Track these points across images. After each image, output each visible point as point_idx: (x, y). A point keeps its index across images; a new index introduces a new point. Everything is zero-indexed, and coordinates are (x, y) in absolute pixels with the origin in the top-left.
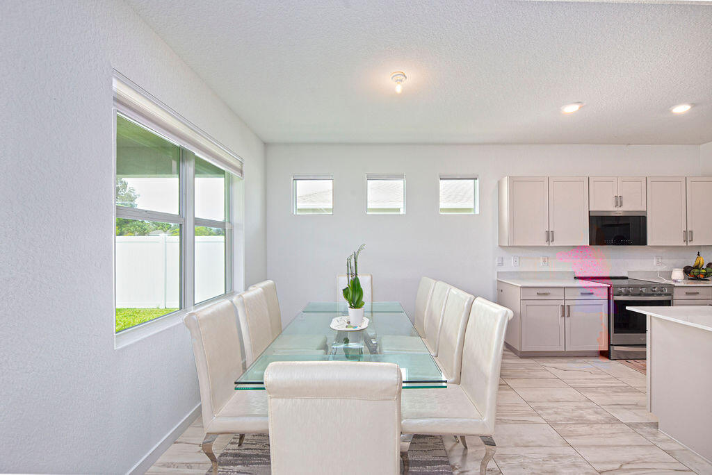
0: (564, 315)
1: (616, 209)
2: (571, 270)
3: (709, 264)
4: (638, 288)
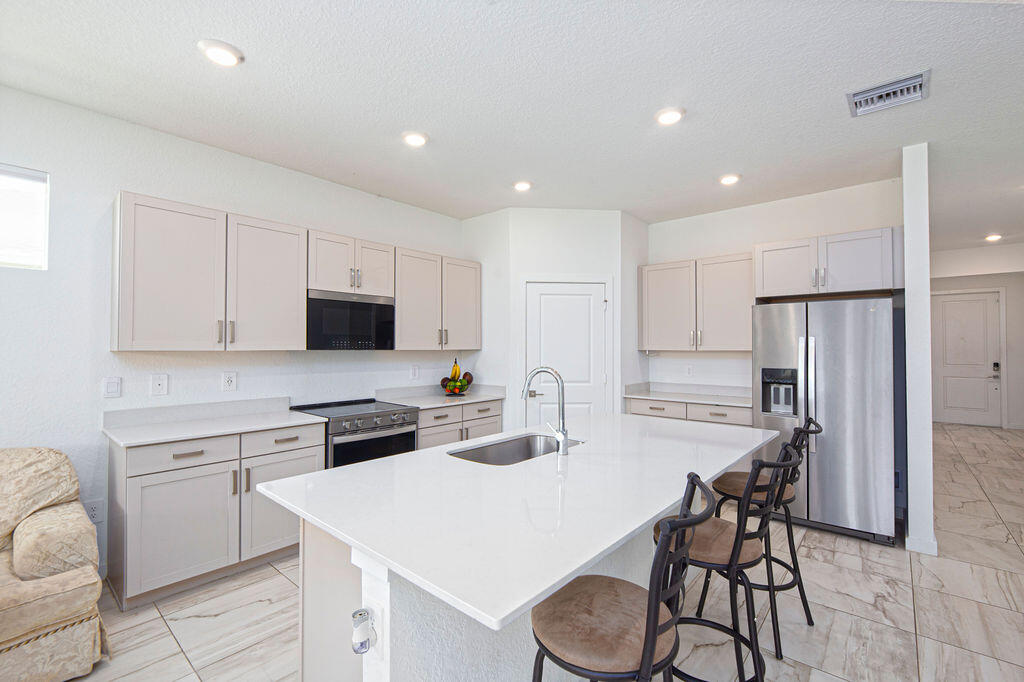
0: (236, 491)
1: (351, 290)
3: (466, 374)
4: (373, 418)
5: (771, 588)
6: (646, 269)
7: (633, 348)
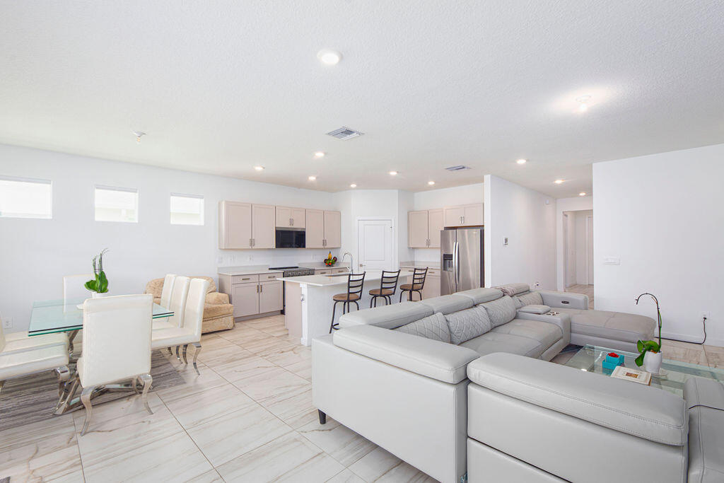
0: (258, 291)
1: (290, 227)
2: (267, 264)
3: (334, 258)
6: (411, 213)
7: (406, 247)
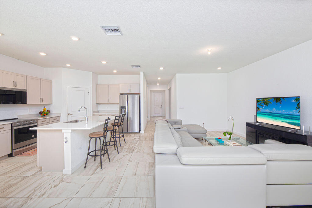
3: (48, 111)
4: (25, 122)
5: (119, 137)
6: (98, 85)
7: (95, 103)
